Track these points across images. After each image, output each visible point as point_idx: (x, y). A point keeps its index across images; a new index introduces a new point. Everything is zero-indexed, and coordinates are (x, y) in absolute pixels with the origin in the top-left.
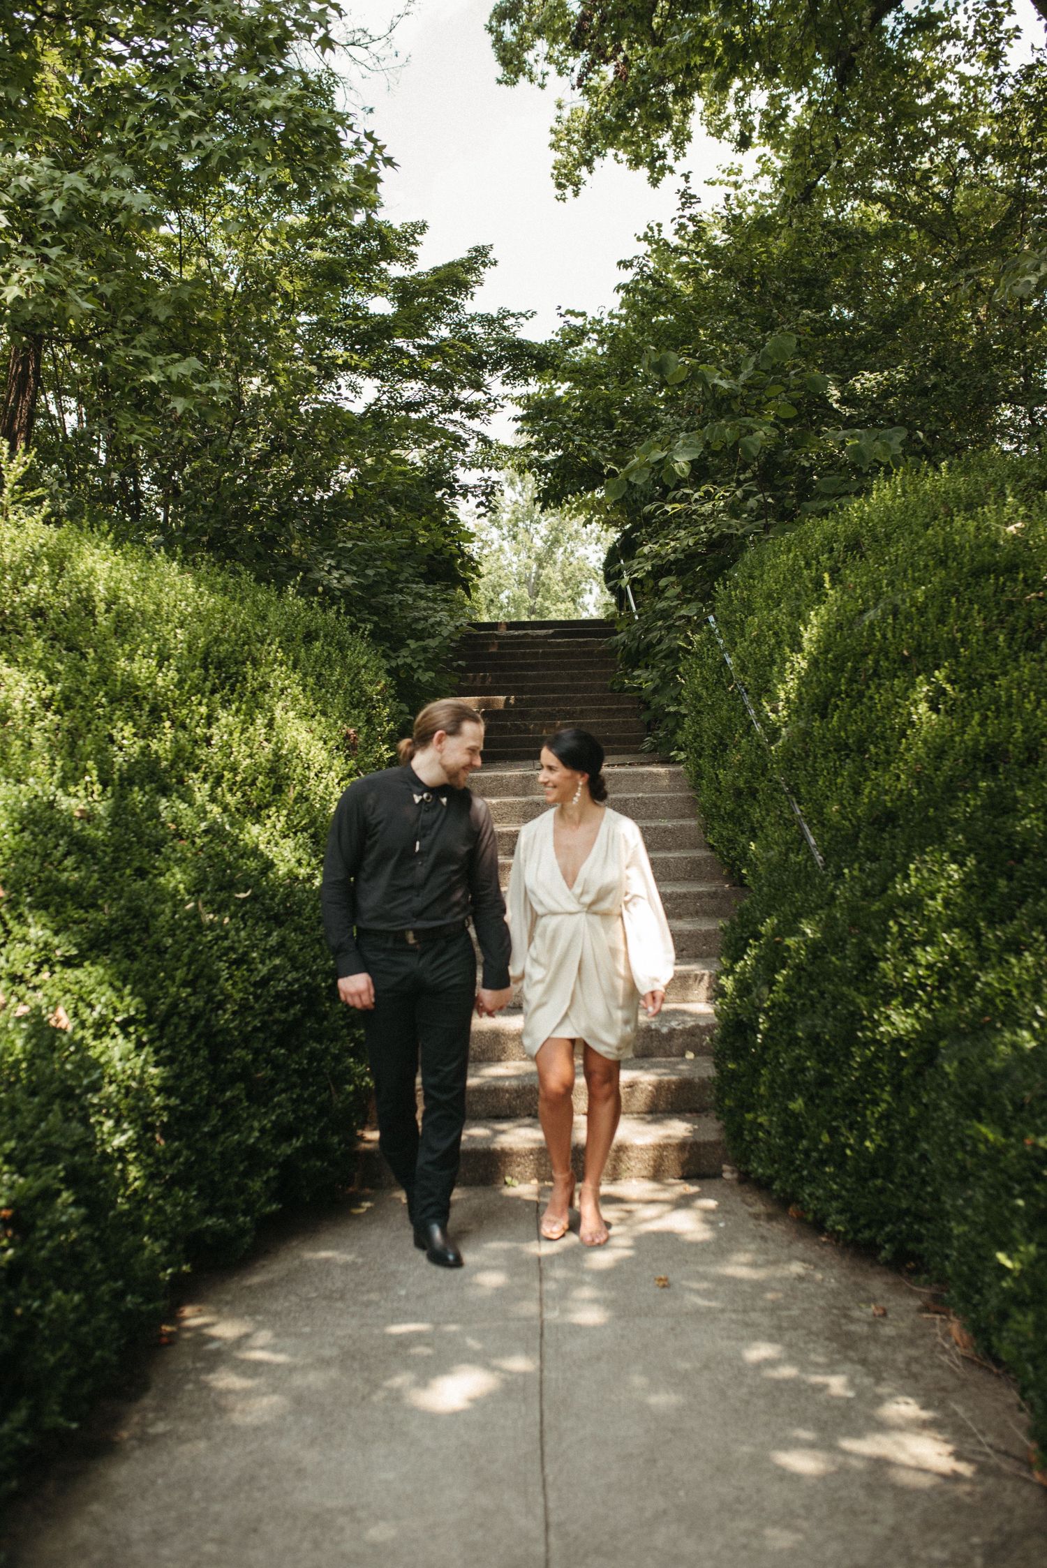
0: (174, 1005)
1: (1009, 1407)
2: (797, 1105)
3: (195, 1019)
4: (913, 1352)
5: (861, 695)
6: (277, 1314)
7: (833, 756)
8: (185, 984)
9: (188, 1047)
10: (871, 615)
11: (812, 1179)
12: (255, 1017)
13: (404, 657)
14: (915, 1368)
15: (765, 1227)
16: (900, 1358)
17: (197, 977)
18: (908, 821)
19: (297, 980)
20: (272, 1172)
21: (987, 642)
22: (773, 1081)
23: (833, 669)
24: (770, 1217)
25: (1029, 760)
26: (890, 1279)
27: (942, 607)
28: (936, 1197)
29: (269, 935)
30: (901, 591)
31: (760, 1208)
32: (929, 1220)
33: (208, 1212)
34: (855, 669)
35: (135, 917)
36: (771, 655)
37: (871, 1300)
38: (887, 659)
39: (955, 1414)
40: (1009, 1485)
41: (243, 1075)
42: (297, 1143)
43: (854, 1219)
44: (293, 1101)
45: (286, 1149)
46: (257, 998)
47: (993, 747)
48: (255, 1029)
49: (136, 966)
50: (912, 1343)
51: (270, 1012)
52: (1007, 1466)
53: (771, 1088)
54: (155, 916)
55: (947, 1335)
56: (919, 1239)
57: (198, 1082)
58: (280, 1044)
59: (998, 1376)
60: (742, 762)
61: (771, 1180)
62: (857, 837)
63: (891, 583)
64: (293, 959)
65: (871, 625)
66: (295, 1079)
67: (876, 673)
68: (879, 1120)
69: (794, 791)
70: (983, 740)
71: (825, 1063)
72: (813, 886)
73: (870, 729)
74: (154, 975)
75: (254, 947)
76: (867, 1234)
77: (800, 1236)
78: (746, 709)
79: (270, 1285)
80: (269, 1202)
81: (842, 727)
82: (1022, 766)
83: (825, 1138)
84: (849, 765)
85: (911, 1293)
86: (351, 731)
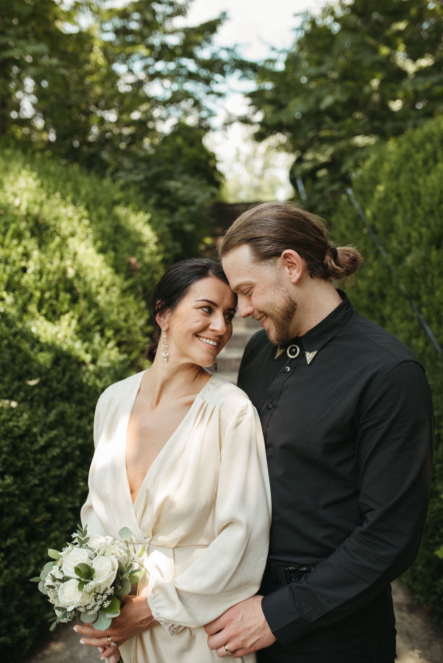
13: (178, 217)
36: (395, 209)
46: (37, 463)
48: (35, 485)
60: (374, 276)
69: (417, 298)
75: (35, 424)
86: (133, 260)
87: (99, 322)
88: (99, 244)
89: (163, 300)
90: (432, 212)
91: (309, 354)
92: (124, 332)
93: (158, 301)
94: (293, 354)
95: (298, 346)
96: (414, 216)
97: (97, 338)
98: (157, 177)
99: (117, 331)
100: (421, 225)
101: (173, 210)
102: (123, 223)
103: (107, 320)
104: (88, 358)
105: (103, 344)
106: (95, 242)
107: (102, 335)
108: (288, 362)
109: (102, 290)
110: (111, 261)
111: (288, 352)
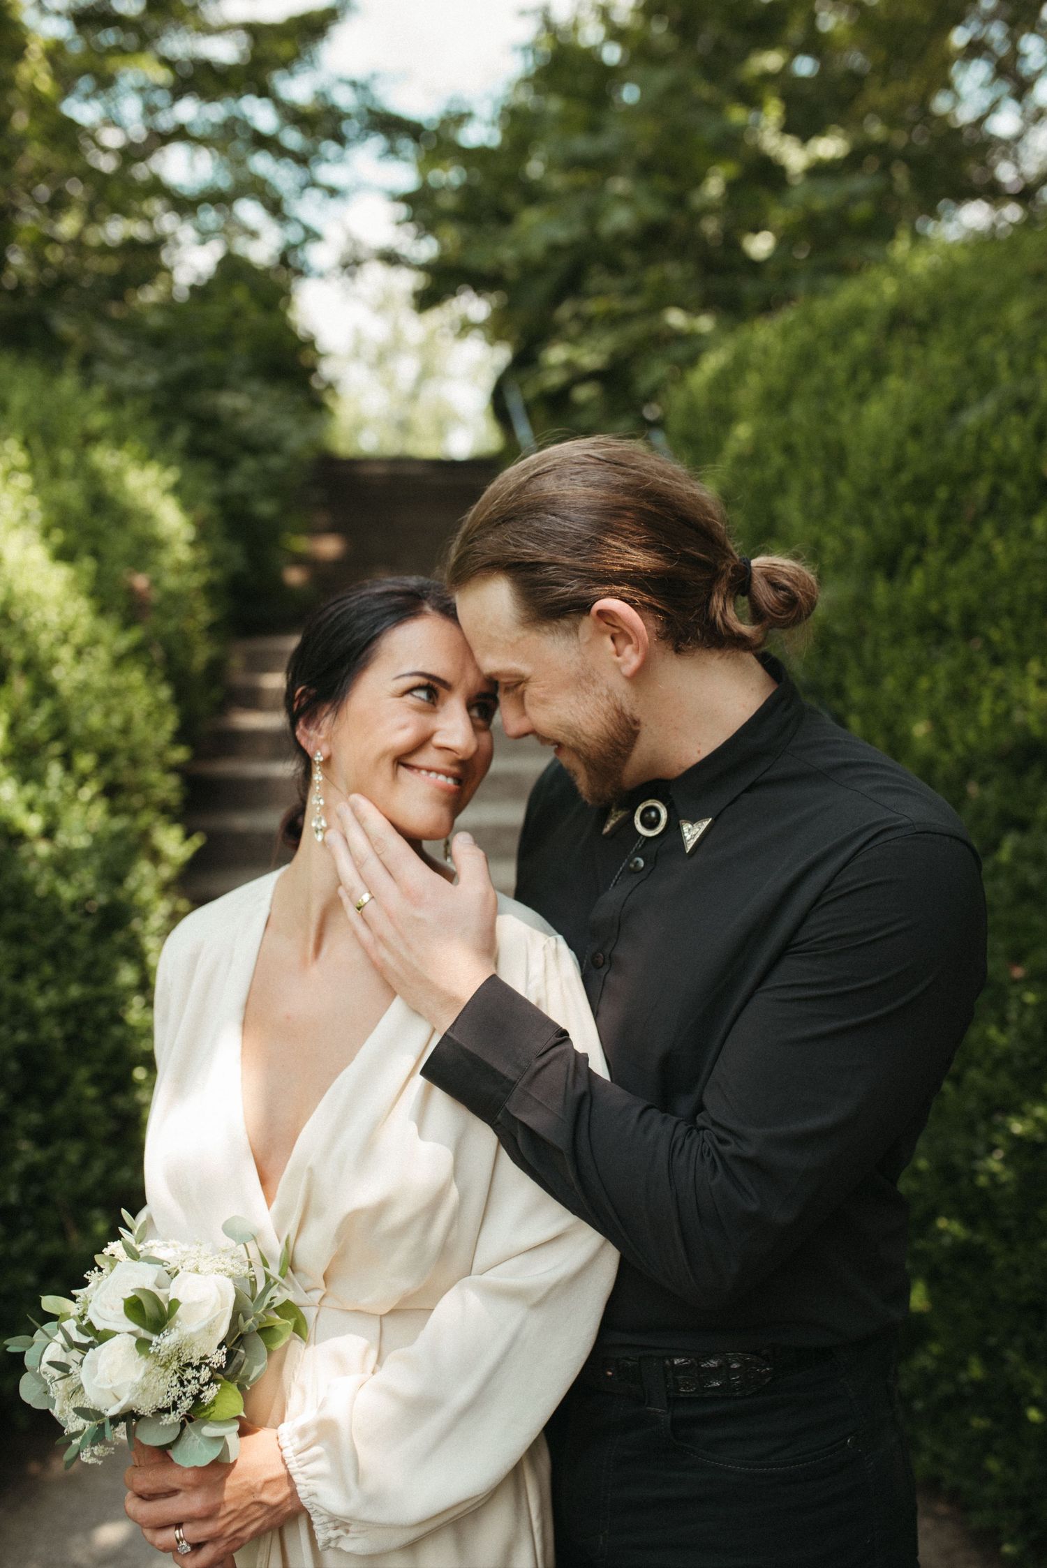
5: (966, 541)
13: (237, 482)
23: (910, 500)
38: (1013, 482)
63: (1010, 363)
67: (994, 507)
81: (931, 593)
84: (945, 661)
86: (141, 581)
87: (60, 733)
88: (58, 537)
89: (310, 684)
90: (874, 492)
91: (690, 826)
92: (121, 761)
93: (299, 687)
94: (650, 824)
95: (664, 803)
96: (831, 499)
97: (55, 771)
98: (188, 383)
99: (105, 757)
100: (849, 521)
101: (225, 465)
102: (110, 488)
103: (76, 728)
104: (33, 823)
105: (70, 789)
106: (46, 533)
107: (68, 765)
108: (638, 845)
109: (65, 653)
110: (86, 582)
111: (637, 819)
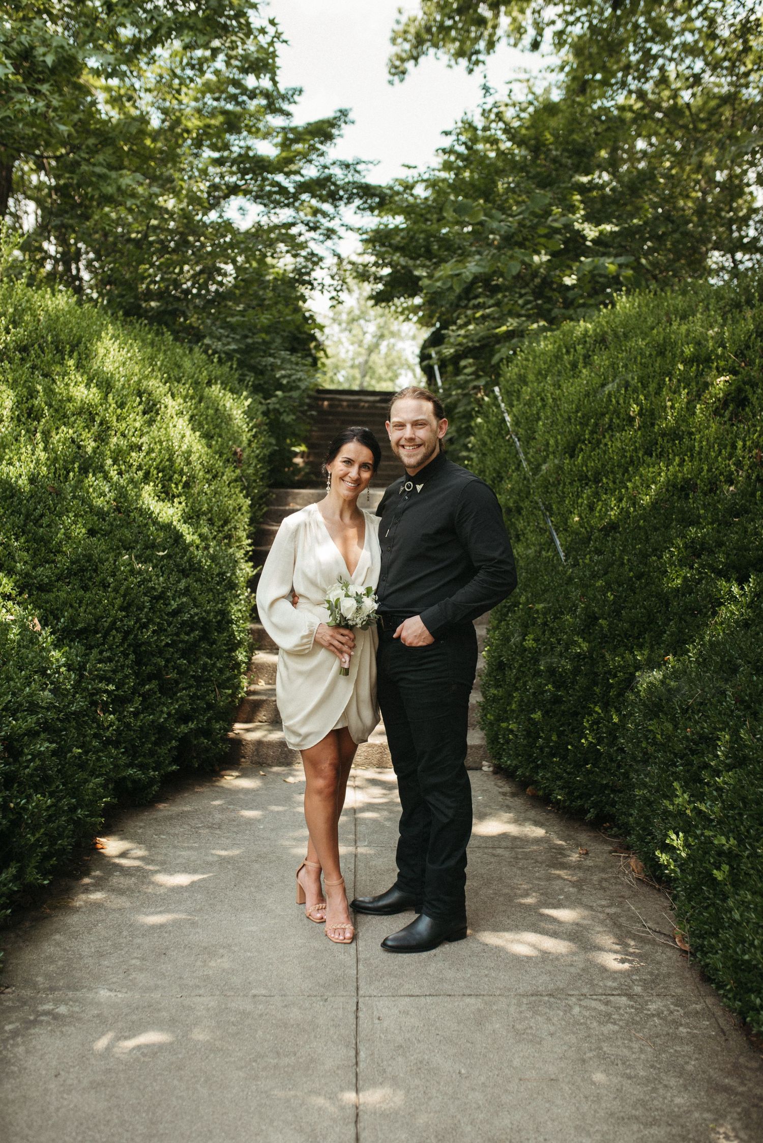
0: (114, 623)
1: (665, 908)
2: (537, 716)
3: (127, 633)
4: (604, 876)
5: (599, 442)
6: (175, 835)
7: (577, 484)
8: (122, 609)
9: (121, 652)
10: (609, 387)
11: (544, 766)
12: (167, 636)
13: (274, 404)
14: (605, 884)
15: (509, 801)
16: (595, 878)
17: (129, 605)
18: (625, 529)
19: (197, 614)
20: (174, 743)
21: (687, 408)
22: (522, 700)
23: (581, 423)
24: (513, 795)
25: (711, 490)
26: (592, 834)
27: (659, 384)
28: (626, 775)
29: (179, 581)
30: (632, 371)
31: (507, 789)
32: (620, 791)
33: (131, 765)
34: (596, 424)
35: (88, 561)
36: (538, 414)
37: (578, 845)
38: (618, 418)
39: (629, 909)
40: (660, 950)
41: (156, 675)
42: (192, 725)
43: (570, 793)
44: (191, 697)
45: (183, 729)
46: (169, 624)
47: (686, 481)
48: (167, 645)
49: (88, 595)
50: (603, 870)
51: (177, 634)
52: (661, 939)
53: (520, 706)
54: (102, 561)
55: (628, 866)
56: (613, 804)
57: (127, 677)
58: (183, 656)
59: (659, 890)
60: (512, 489)
61: (516, 768)
62: (590, 539)
63: (625, 366)
64: (194, 600)
65: (610, 395)
66: (192, 682)
67: (610, 428)
68: (591, 726)
69: (549, 508)
70: (680, 475)
71: (558, 688)
72: (558, 573)
73: (603, 465)
74: (100, 602)
75: (168, 588)
76: (579, 802)
77: (534, 807)
78: (517, 453)
79: (171, 818)
80: (170, 764)
81: (585, 463)
82: (705, 494)
83: (554, 738)
84: (588, 492)
85: (605, 842)
91: (418, 486)
101: (266, 394)
102: (221, 406)
